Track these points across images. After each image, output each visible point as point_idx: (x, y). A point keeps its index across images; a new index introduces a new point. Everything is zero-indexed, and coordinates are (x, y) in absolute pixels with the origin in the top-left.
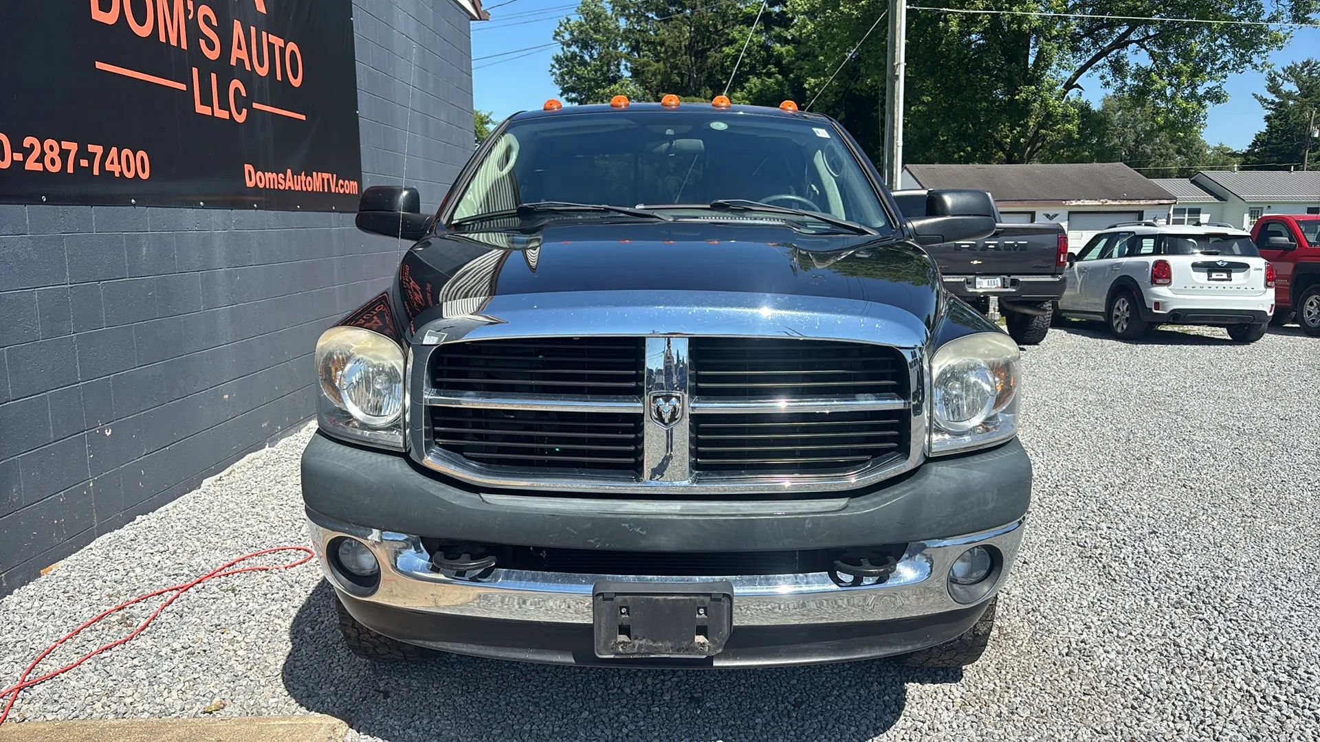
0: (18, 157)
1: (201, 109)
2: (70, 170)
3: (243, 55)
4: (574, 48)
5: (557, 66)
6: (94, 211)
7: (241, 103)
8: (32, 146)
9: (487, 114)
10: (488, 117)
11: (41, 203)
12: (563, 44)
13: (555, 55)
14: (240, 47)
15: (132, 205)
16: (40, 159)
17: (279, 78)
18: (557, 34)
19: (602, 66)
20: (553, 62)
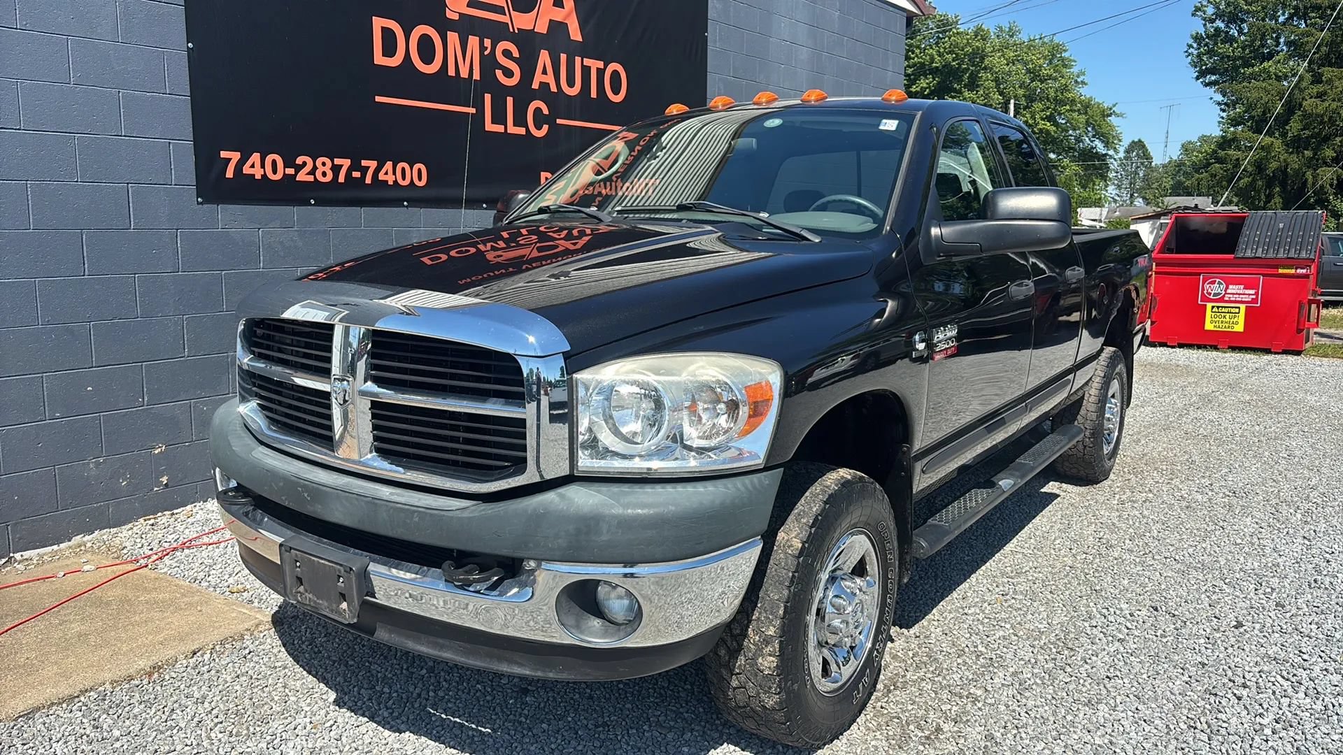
0: (290, 171)
1: (490, 126)
2: (341, 179)
3: (550, 79)
4: (1220, 24)
5: (1195, 45)
6: (364, 211)
7: (539, 119)
8: (305, 164)
9: (1110, 106)
10: (1111, 109)
11: (311, 205)
12: (1204, 19)
13: (1194, 33)
14: (544, 72)
15: (404, 206)
16: (313, 172)
17: (594, 95)
18: (1198, 9)
19: (1253, 41)
20: (1191, 41)
